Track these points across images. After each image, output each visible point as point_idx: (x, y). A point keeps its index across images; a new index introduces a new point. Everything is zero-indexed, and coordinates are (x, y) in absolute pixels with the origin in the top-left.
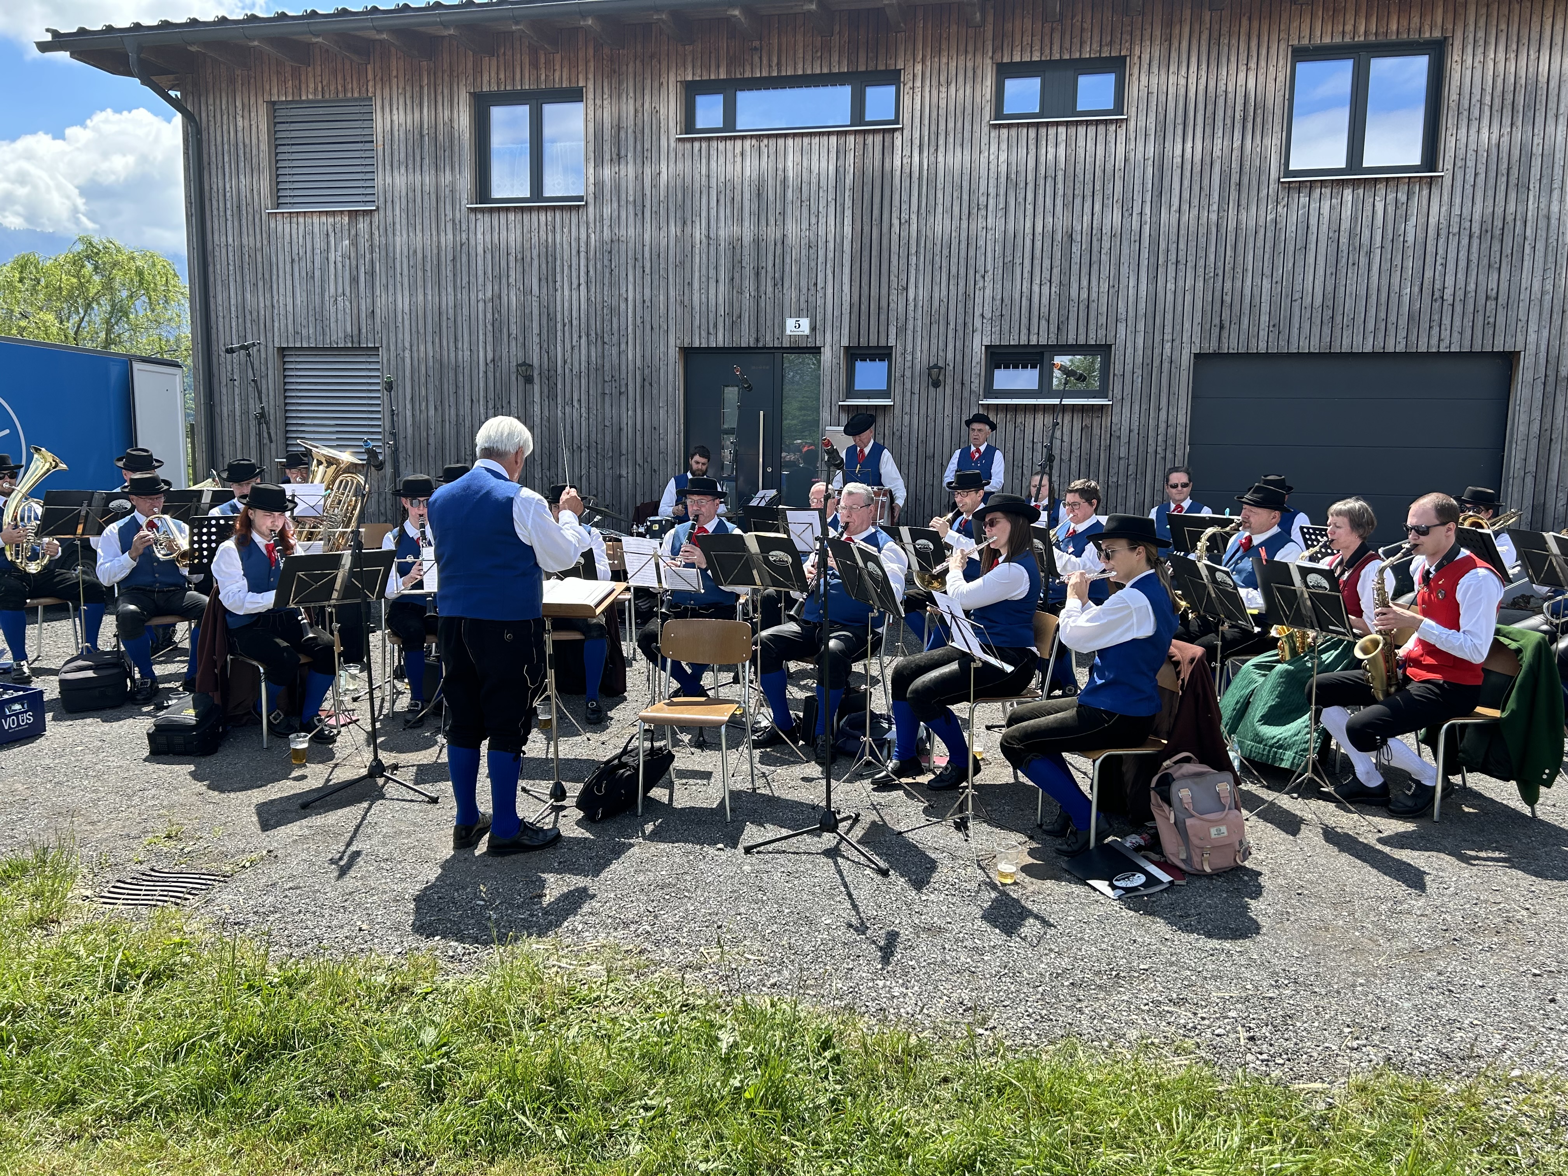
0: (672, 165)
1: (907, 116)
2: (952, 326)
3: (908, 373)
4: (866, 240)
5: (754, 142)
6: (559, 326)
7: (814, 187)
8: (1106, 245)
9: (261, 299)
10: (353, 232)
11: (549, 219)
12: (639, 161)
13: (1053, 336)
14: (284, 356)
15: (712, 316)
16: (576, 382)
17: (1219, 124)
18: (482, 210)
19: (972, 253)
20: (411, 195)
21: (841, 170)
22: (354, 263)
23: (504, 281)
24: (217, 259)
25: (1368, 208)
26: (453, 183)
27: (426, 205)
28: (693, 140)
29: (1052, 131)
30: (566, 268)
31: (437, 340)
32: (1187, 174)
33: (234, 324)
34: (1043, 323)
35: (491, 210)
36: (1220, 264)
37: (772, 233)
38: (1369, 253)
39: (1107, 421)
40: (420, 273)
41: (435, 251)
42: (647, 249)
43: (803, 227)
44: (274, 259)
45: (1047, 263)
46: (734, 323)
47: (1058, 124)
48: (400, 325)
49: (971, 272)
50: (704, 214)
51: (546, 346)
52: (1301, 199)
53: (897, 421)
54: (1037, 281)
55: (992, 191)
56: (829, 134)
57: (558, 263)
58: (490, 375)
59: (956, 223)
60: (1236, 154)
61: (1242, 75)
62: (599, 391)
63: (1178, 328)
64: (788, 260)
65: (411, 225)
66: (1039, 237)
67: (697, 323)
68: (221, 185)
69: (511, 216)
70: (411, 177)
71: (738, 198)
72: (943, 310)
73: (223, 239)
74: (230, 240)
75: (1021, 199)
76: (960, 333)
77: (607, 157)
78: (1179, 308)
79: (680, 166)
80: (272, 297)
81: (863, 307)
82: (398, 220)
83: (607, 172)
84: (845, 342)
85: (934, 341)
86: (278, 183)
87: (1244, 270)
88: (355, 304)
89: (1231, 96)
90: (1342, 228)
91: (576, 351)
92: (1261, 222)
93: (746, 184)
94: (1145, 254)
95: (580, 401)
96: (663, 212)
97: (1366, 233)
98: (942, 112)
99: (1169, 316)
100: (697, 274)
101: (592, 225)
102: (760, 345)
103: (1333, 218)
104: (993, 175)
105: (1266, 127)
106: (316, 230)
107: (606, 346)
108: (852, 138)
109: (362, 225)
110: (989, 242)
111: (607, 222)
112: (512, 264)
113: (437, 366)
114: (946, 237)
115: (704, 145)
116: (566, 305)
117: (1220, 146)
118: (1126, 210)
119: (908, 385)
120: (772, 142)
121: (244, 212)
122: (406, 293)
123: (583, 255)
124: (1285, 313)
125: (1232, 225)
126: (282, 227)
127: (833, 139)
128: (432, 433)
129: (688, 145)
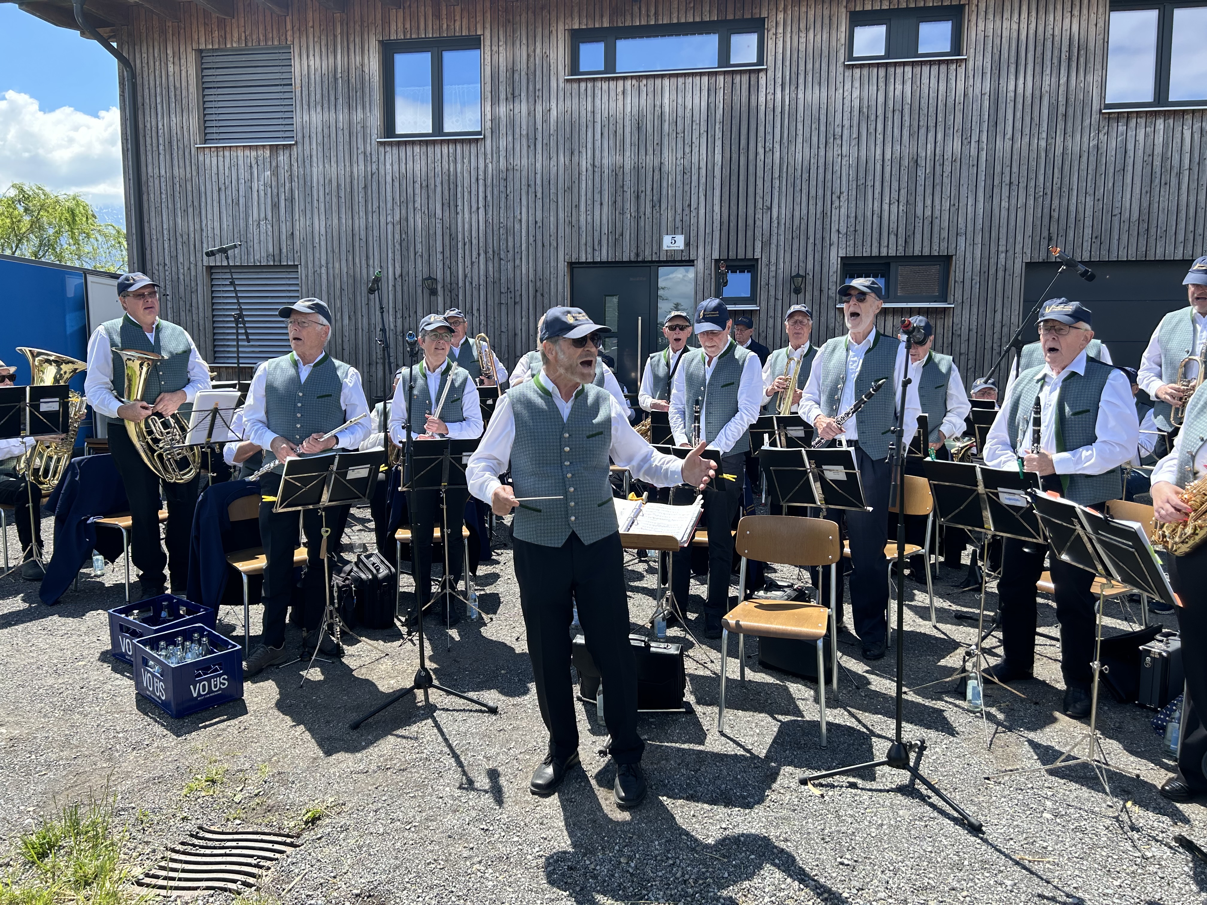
0: (561, 103)
1: (771, 59)
2: (811, 240)
3: (772, 282)
4: (735, 167)
5: (634, 82)
6: (460, 245)
7: (688, 121)
8: (947, 169)
9: (191, 223)
10: (274, 164)
11: (451, 151)
12: (531, 100)
13: (901, 248)
14: (212, 274)
15: (597, 234)
16: (475, 293)
17: (1048, 63)
18: (391, 144)
19: (829, 176)
20: (326, 131)
21: (712, 105)
22: (275, 191)
23: (411, 206)
24: (151, 188)
25: (1178, 135)
26: (364, 120)
27: (340, 139)
28: (580, 80)
29: (899, 70)
30: (466, 194)
31: (351, 258)
32: (1019, 106)
33: (166, 246)
34: (893, 237)
35: (399, 144)
36: (1049, 184)
37: (650, 160)
38: (1179, 174)
39: (949, 322)
40: (335, 200)
41: (348, 180)
42: (539, 176)
43: (679, 156)
44: (203, 189)
45: (895, 185)
46: (616, 241)
47: (904, 64)
48: (317, 246)
49: (829, 193)
50: (590, 145)
51: (448, 262)
52: (1120, 128)
53: (763, 324)
54: (886, 200)
55: (847, 123)
56: (701, 74)
57: (459, 189)
58: (399, 289)
59: (814, 151)
60: (1062, 88)
61: (1067, 21)
62: (496, 302)
63: (1011, 240)
64: (665, 185)
65: (326, 158)
66: (888, 163)
67: (583, 241)
68: (154, 123)
69: (417, 149)
70: (326, 115)
71: (620, 132)
72: (803, 227)
73: (156, 170)
74: (163, 172)
75: (872, 130)
76: (819, 246)
77: (503, 96)
78: (1012, 223)
79: (568, 103)
80: (201, 222)
81: (731, 224)
82: (314, 153)
83: (503, 110)
84: (716, 256)
85: (795, 253)
86: (205, 121)
87: (1070, 190)
88: (276, 228)
89: (1057, 39)
90: (1156, 153)
91: (476, 266)
92: (1085, 147)
93: (627, 119)
94: (982, 177)
95: (479, 310)
96: (553, 144)
97: (1176, 157)
98: (802, 55)
99: (1003, 230)
100: (583, 199)
101: (489, 156)
102: (640, 259)
103: (1148, 144)
104: (847, 109)
105: (1088, 65)
106: (241, 162)
107: (502, 262)
108: (721, 78)
109: (283, 158)
110: (844, 168)
111: (503, 153)
112: (418, 191)
113: (351, 281)
114: (806, 163)
115: (590, 85)
116: (466, 226)
117: (1048, 82)
118: (966, 140)
119: (772, 293)
120: (651, 82)
121: (175, 147)
122: (323, 217)
123: (481, 182)
124: (1106, 226)
125: (1059, 151)
126: (210, 160)
127: (705, 79)
128: (346, 340)
129: (575, 86)
